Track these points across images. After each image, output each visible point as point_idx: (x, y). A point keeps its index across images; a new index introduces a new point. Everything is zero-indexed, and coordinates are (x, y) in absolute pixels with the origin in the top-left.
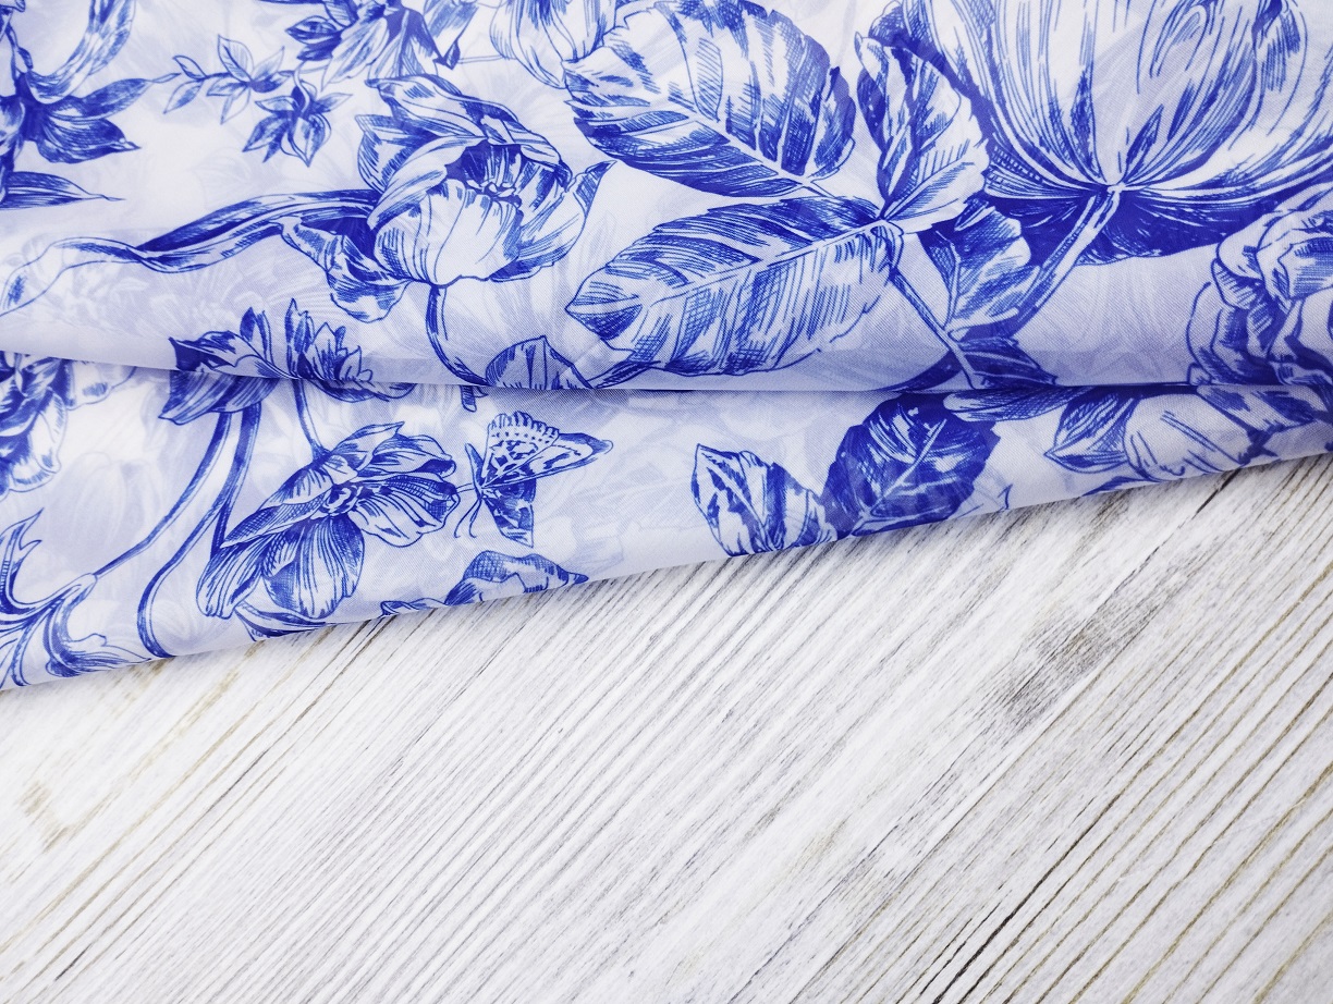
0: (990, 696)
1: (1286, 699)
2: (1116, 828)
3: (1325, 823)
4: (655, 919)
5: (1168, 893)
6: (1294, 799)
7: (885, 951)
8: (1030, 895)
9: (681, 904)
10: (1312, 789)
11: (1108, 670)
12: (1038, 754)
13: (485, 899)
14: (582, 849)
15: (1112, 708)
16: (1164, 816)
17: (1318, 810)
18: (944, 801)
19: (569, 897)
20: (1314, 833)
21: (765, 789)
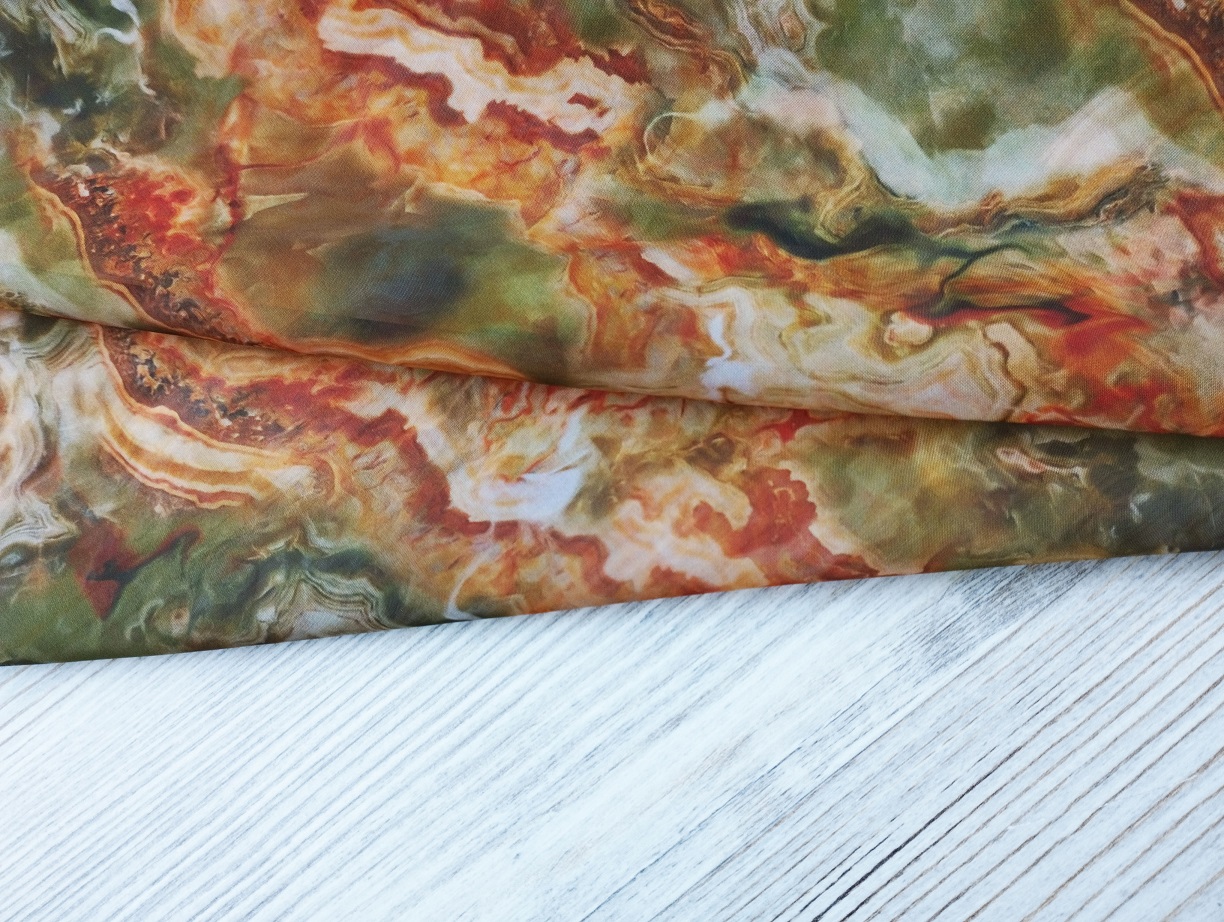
0: (910, 634)
1: (1195, 676)
2: (1013, 779)
3: (1212, 800)
4: (548, 806)
5: (1053, 847)
6: (1187, 772)
7: (771, 866)
8: (921, 831)
9: (575, 795)
10: (1205, 766)
11: (1028, 625)
12: (949, 696)
13: (378, 764)
14: (483, 728)
15: (1027, 662)
16: (1061, 773)
17: (1208, 785)
18: (850, 729)
19: (464, 772)
20: (1201, 808)
21: (675, 694)
